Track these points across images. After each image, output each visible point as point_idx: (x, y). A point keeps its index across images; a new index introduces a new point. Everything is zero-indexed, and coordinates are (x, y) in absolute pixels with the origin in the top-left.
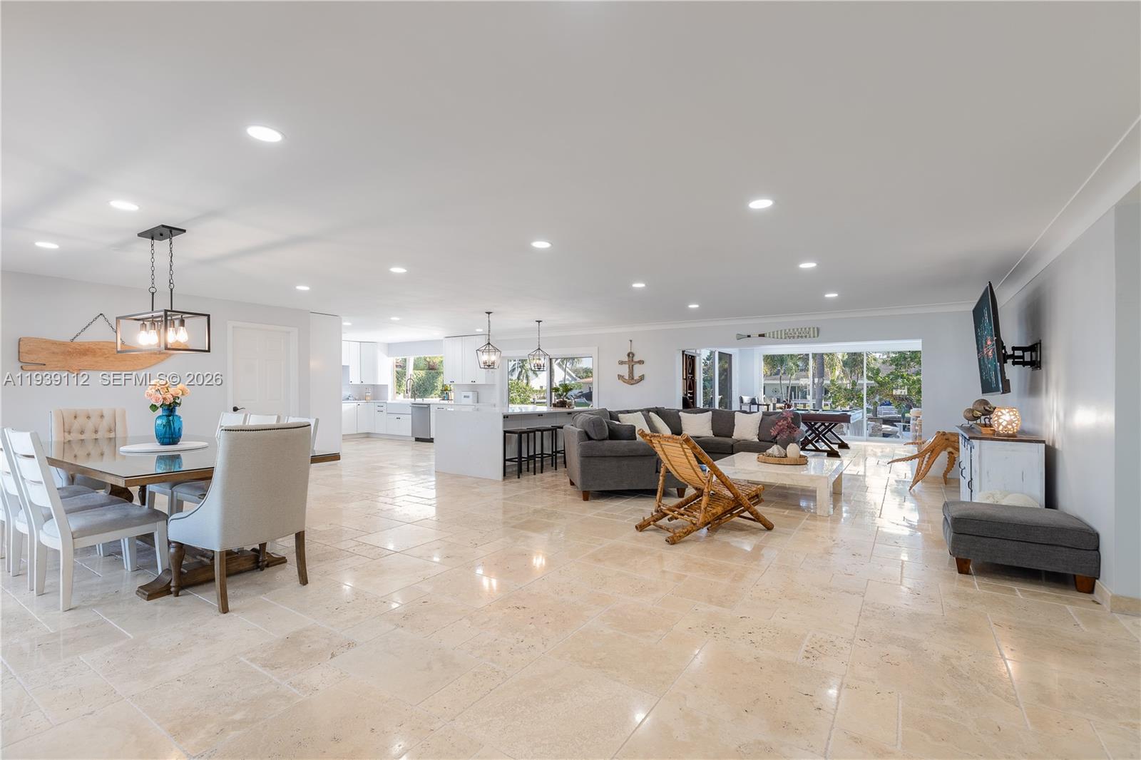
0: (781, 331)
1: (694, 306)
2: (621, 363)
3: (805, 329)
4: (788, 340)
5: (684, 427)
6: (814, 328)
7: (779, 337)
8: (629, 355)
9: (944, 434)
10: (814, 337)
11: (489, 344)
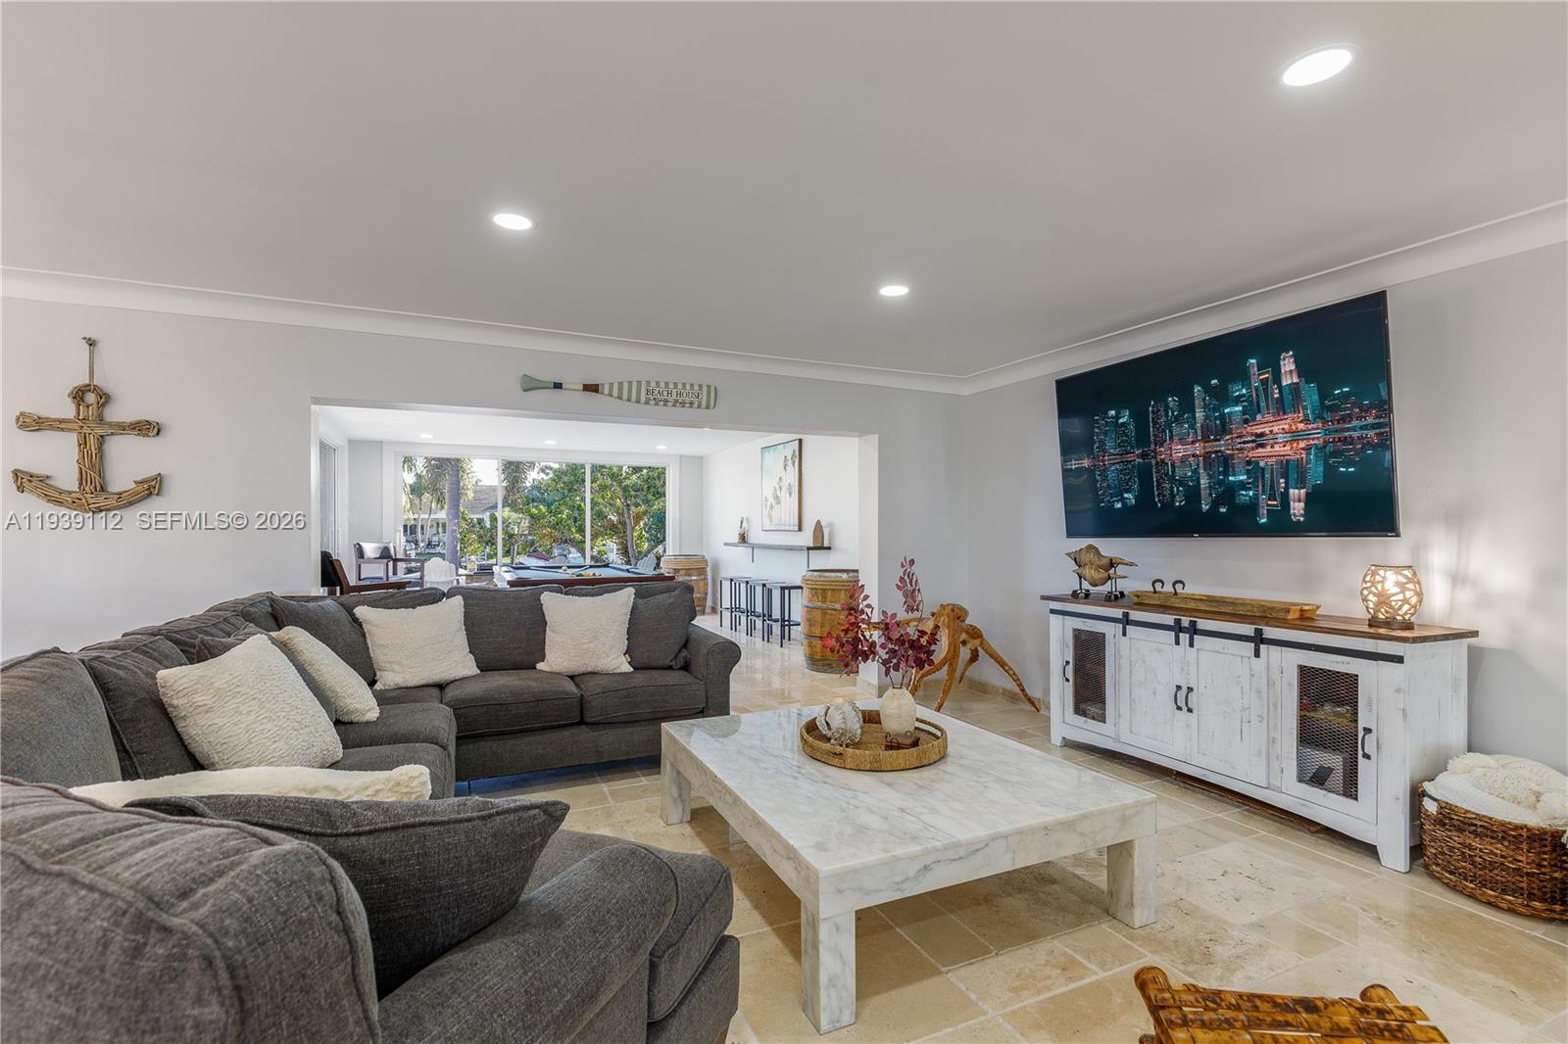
0: (639, 383)
2: (42, 424)
3: (692, 385)
4: (651, 408)
5: (380, 655)
6: (709, 386)
8: (78, 397)
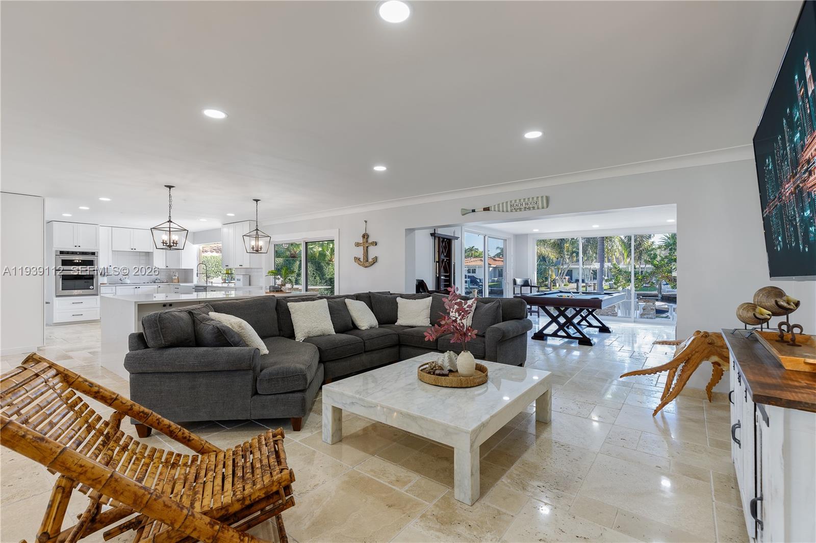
0: (507, 202)
1: (380, 168)
2: (358, 245)
3: (533, 198)
4: (515, 213)
5: (400, 314)
6: (542, 197)
7: (505, 209)
8: (364, 236)
9: (706, 335)
10: (543, 208)
11: (170, 221)
